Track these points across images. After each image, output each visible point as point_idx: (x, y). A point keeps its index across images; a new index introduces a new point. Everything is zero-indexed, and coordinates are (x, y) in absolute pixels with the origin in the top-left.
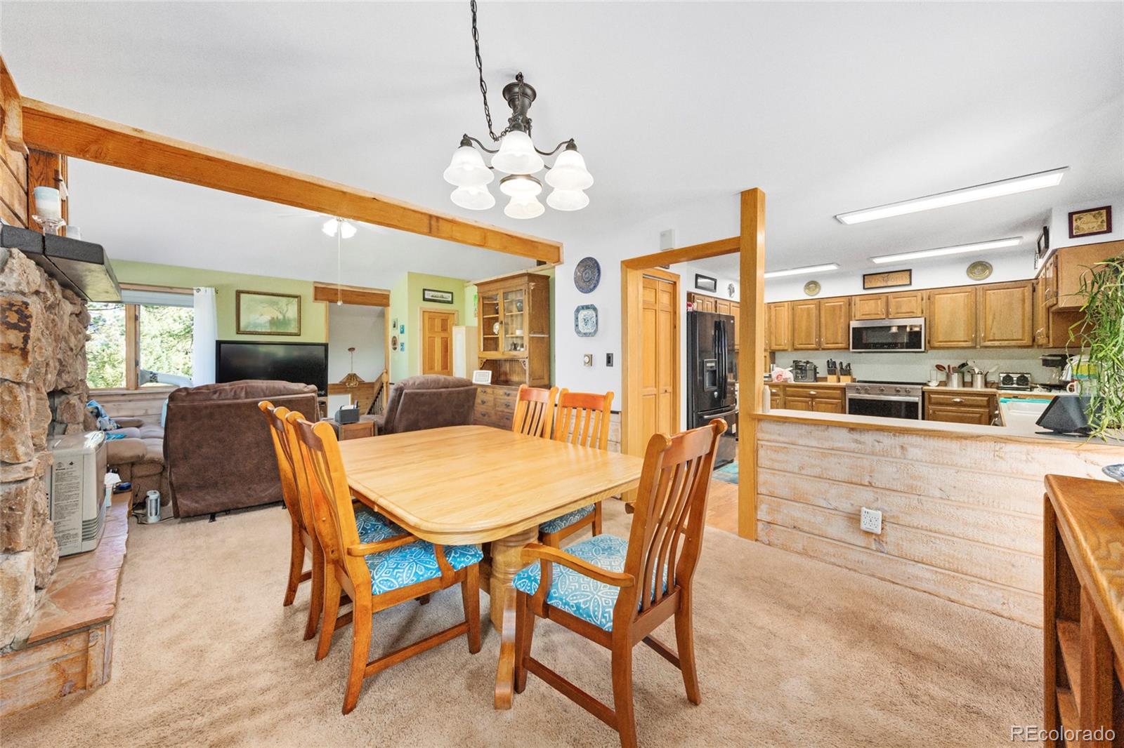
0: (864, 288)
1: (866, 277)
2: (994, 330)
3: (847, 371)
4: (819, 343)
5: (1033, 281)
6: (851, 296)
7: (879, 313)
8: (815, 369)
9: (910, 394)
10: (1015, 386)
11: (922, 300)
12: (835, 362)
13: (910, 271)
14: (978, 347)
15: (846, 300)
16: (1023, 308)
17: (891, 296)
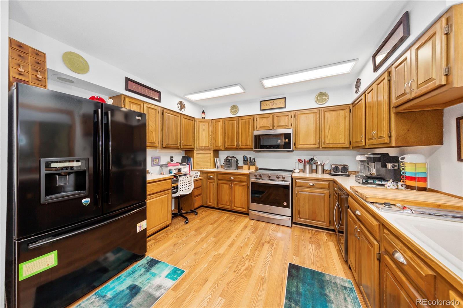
0: (261, 110)
1: (262, 102)
2: (329, 137)
3: (252, 162)
4: (238, 145)
5: (350, 105)
6: (255, 115)
7: (269, 126)
8: (237, 161)
9: (285, 180)
10: (340, 173)
11: (291, 118)
12: (247, 157)
13: (285, 98)
14: (321, 148)
15: (252, 117)
16: (345, 122)
17: (275, 115)
